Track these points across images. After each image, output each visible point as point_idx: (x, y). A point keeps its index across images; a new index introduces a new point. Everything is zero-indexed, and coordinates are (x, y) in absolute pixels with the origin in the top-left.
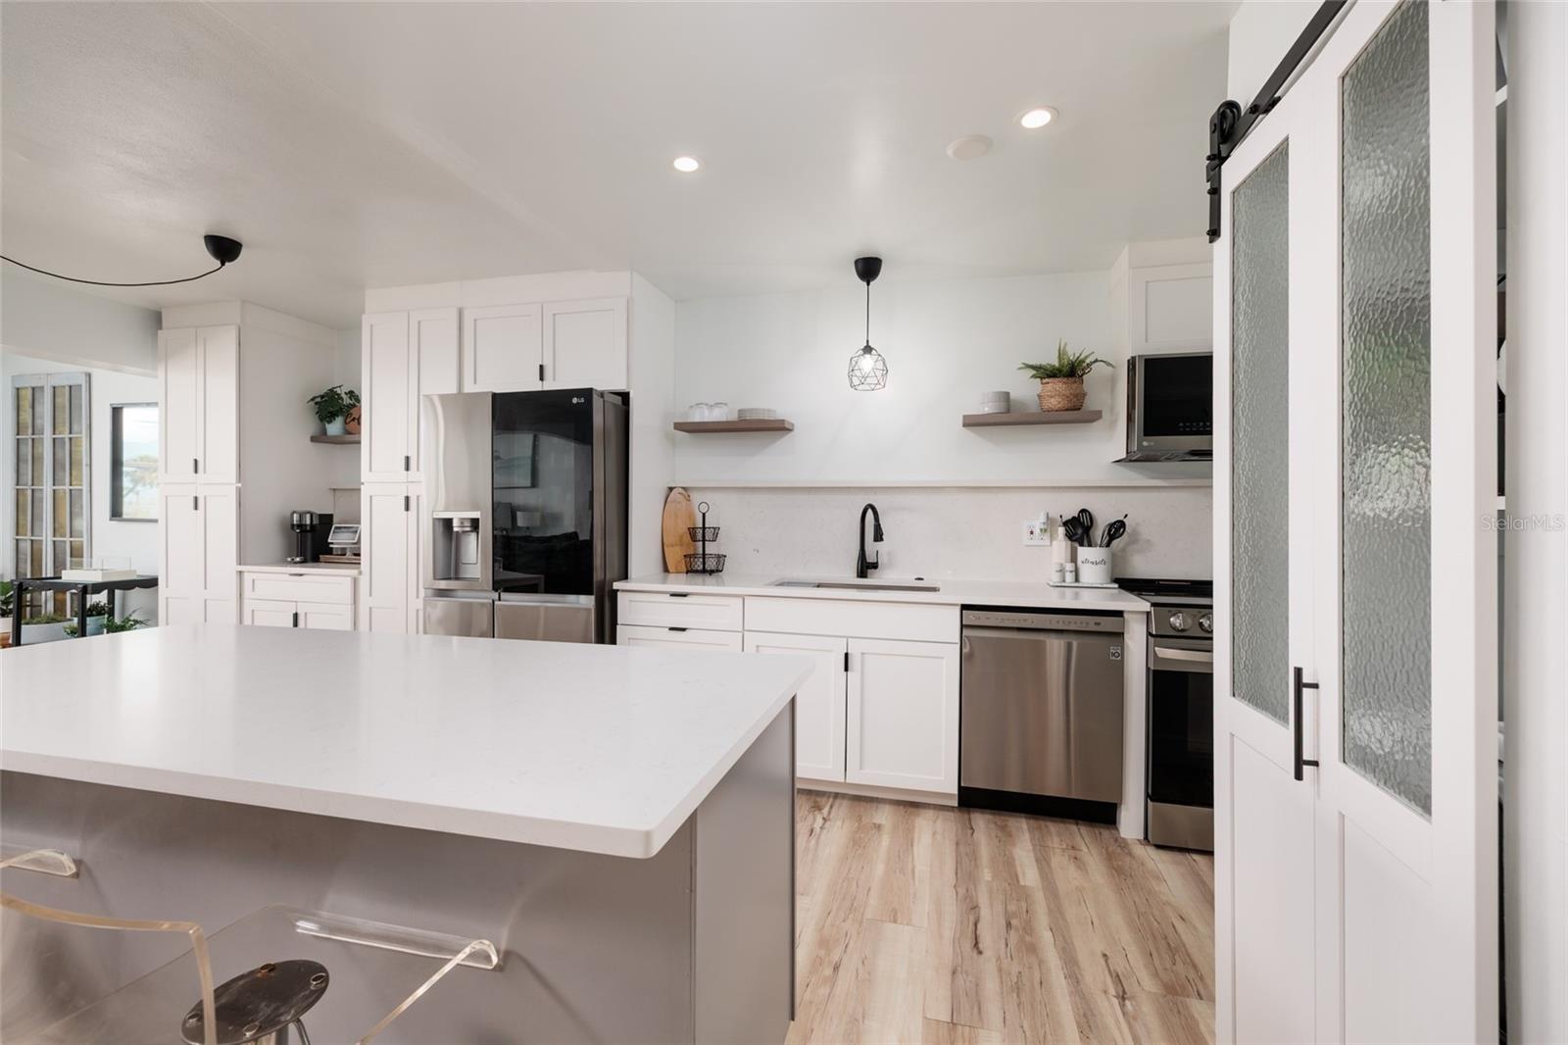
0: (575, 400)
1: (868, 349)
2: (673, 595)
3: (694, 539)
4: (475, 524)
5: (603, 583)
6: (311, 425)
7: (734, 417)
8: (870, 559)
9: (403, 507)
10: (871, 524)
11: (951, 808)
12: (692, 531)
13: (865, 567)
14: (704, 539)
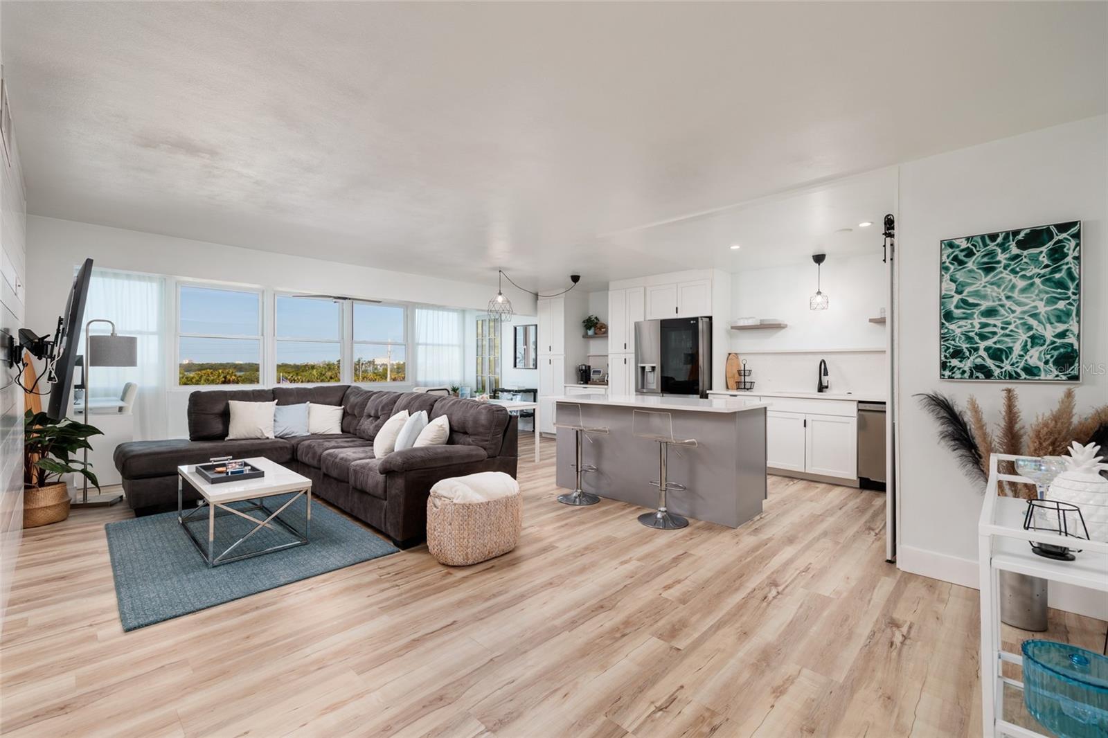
0: (692, 322)
1: (819, 293)
2: (731, 396)
3: (740, 375)
4: (653, 368)
5: (703, 391)
6: (581, 331)
7: (758, 323)
8: (825, 384)
9: (624, 362)
10: (823, 370)
11: (856, 488)
12: (739, 372)
13: (822, 388)
14: (745, 376)
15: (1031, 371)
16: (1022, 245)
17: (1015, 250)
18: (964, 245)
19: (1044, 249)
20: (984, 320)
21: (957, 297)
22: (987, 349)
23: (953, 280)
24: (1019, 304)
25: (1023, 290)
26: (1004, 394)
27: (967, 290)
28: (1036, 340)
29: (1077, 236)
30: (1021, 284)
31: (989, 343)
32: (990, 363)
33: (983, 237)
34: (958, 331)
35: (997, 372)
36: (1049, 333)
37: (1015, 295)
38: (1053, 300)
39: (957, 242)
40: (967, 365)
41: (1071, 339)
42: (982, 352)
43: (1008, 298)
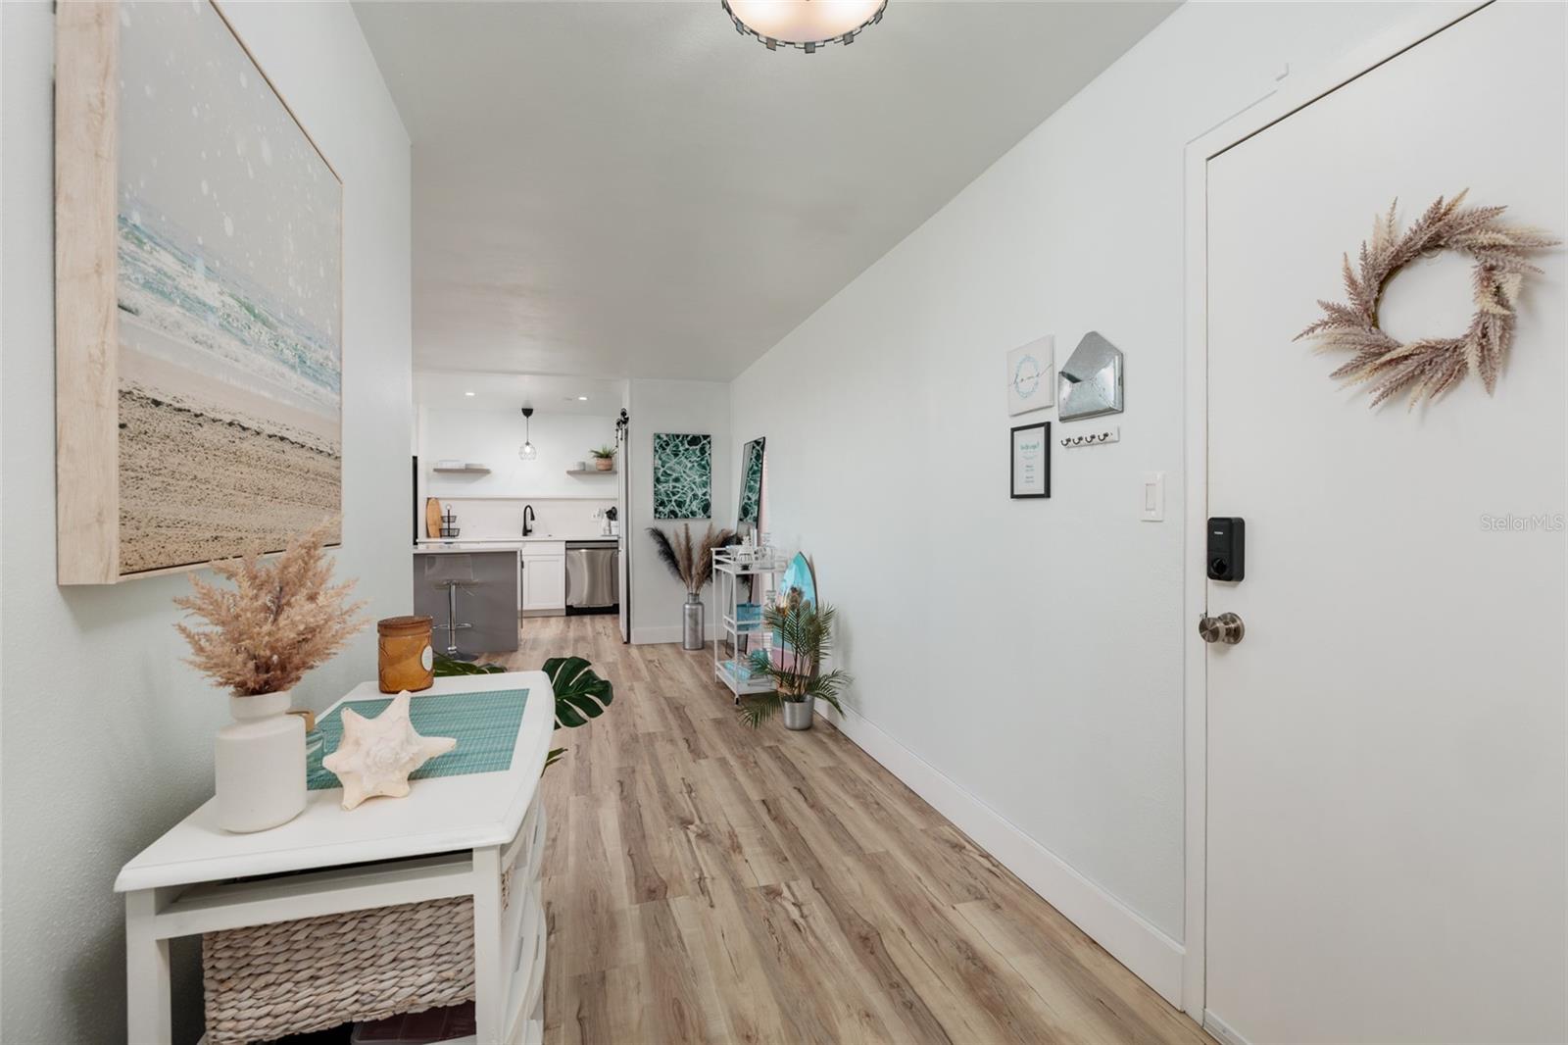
1: (528, 444)
3: (443, 521)
7: (463, 466)
8: (529, 528)
10: (529, 514)
11: (564, 615)
12: (442, 518)
13: (526, 532)
14: (449, 522)
15: (693, 513)
16: (690, 443)
17: (687, 446)
18: (665, 438)
19: (698, 447)
20: (674, 484)
21: (662, 469)
22: (676, 501)
23: (660, 459)
24: (688, 476)
25: (691, 469)
26: (684, 527)
27: (667, 465)
28: (695, 496)
29: (709, 443)
30: (690, 465)
31: (676, 497)
32: (677, 509)
33: (673, 435)
34: (662, 490)
35: (680, 514)
36: (700, 493)
37: (687, 471)
38: (701, 476)
39: (662, 436)
40: (666, 511)
41: (708, 497)
42: (673, 503)
43: (684, 472)
